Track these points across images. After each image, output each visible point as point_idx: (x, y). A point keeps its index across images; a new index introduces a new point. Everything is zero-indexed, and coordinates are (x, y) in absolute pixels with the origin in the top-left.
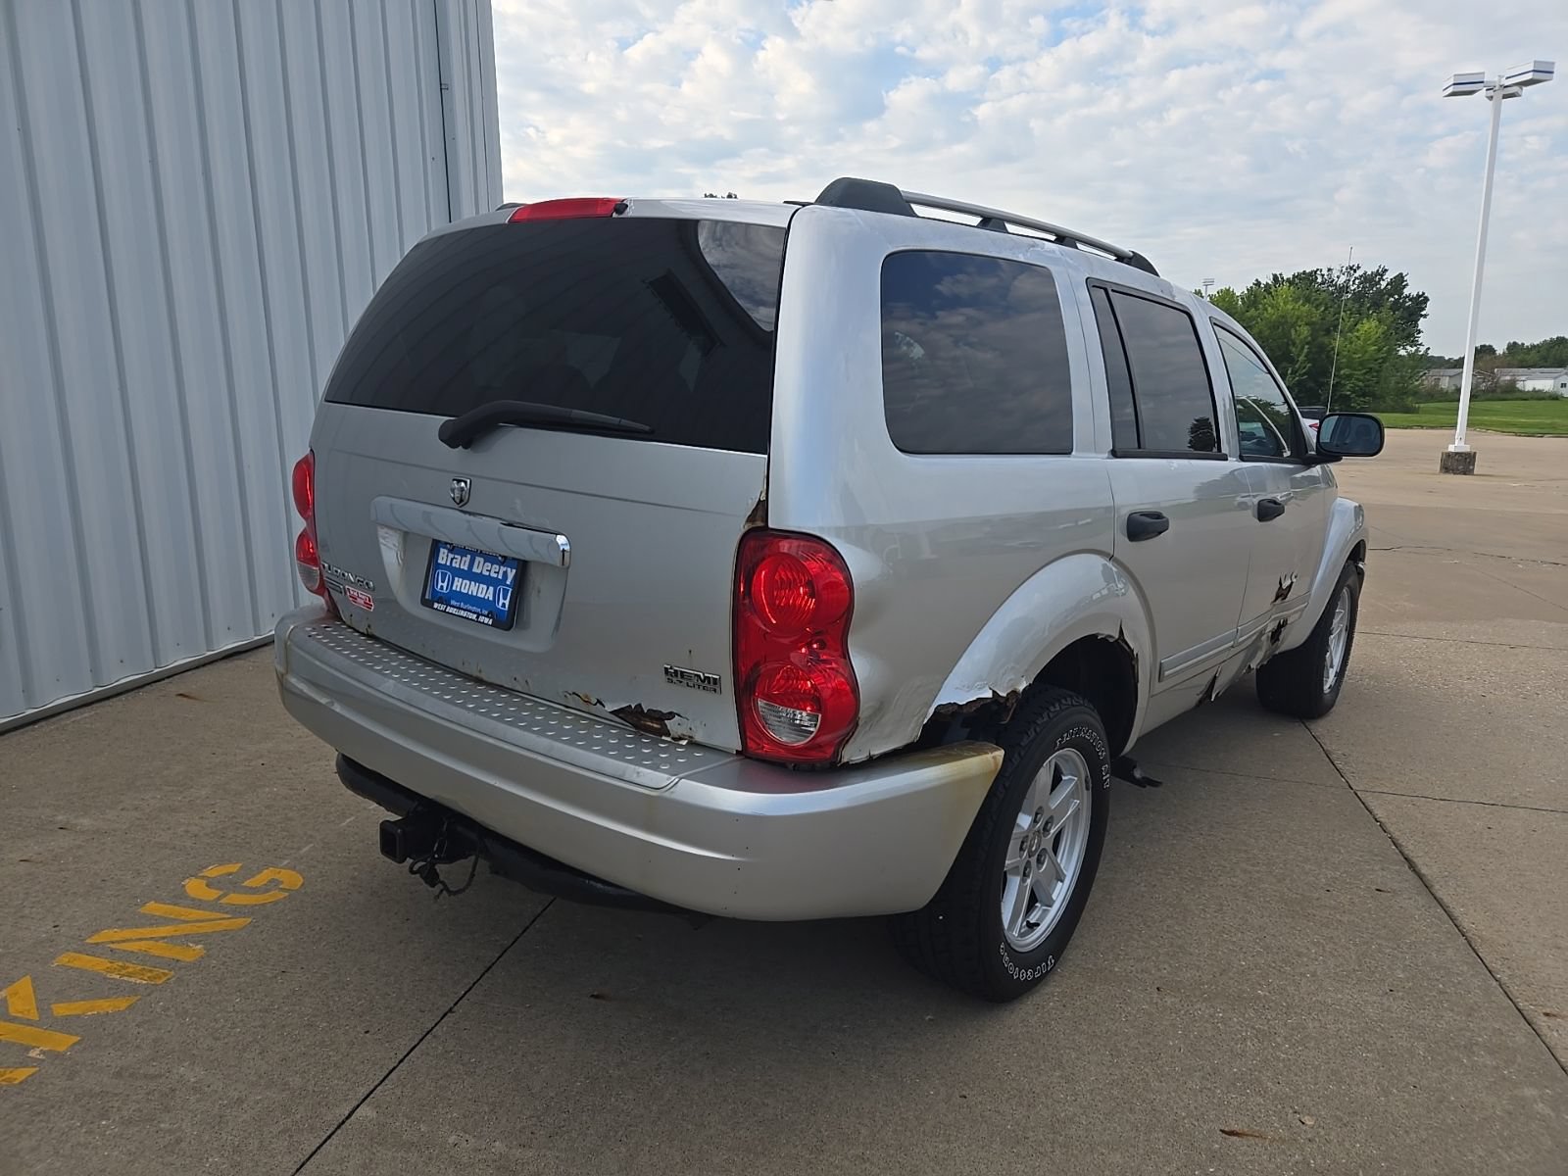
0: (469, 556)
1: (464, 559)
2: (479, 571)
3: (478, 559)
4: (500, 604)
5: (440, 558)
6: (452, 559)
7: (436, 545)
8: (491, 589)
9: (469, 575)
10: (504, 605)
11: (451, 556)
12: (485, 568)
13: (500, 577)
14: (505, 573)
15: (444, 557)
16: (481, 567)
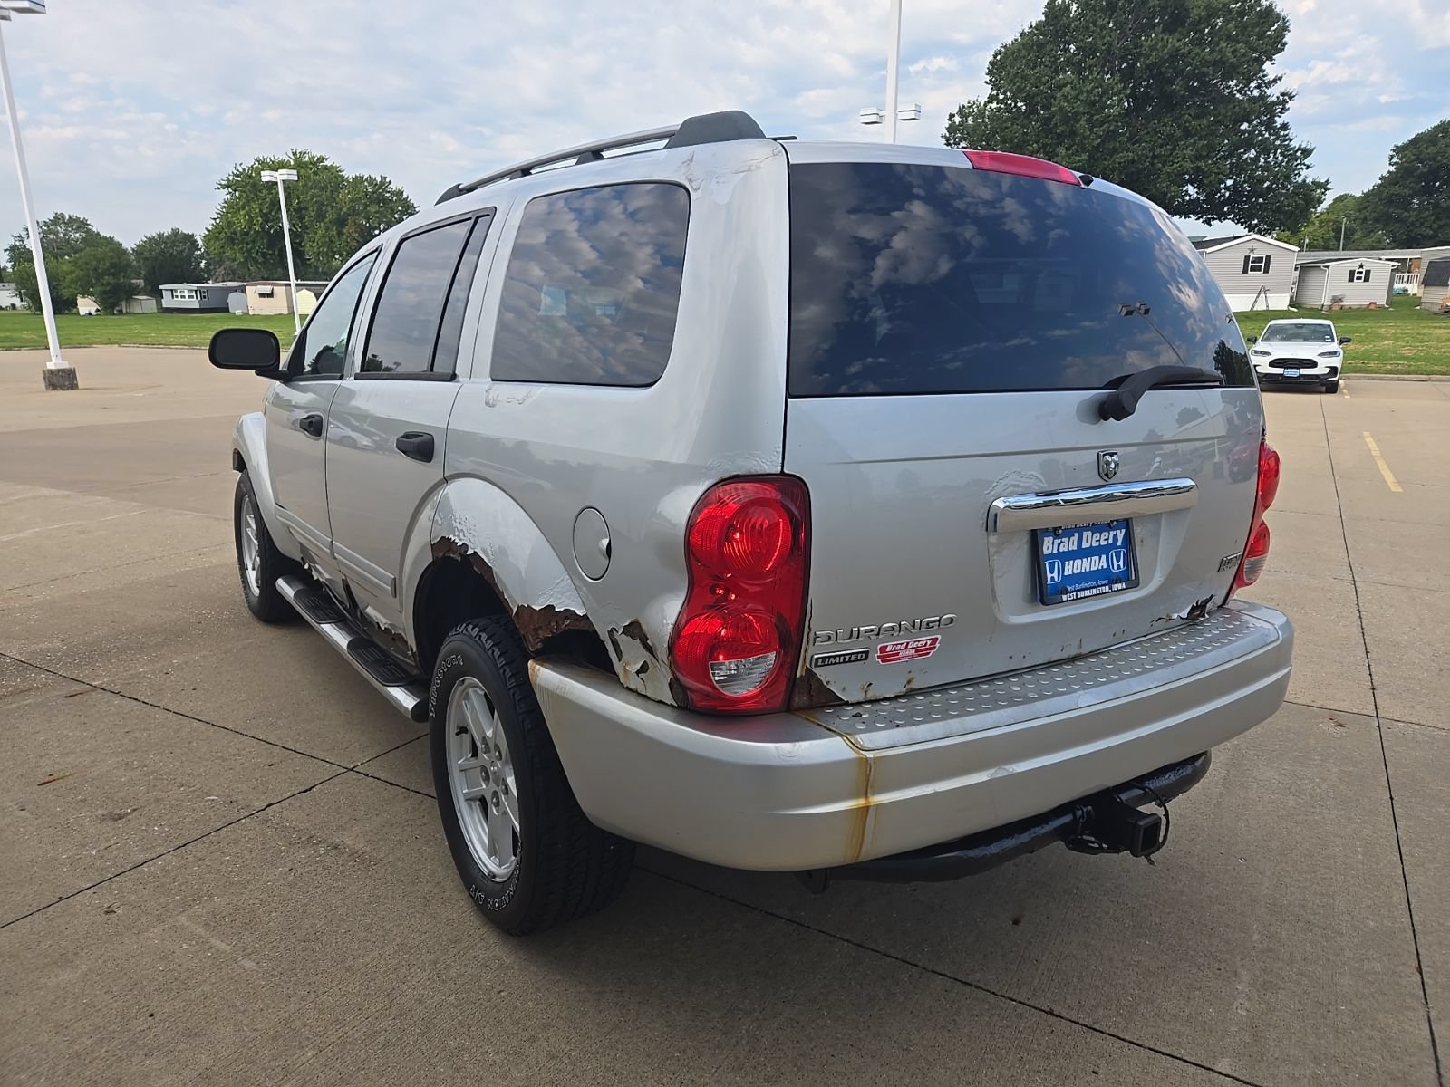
0: (1076, 534)
1: (1072, 539)
2: (1088, 546)
3: (1085, 534)
4: (1115, 568)
5: (1045, 548)
6: (1059, 545)
7: (1035, 538)
8: (1104, 557)
9: (1081, 553)
10: (1119, 567)
11: (1057, 541)
12: (1094, 539)
13: (1111, 542)
14: (1115, 537)
15: (1048, 546)
16: (1090, 540)
